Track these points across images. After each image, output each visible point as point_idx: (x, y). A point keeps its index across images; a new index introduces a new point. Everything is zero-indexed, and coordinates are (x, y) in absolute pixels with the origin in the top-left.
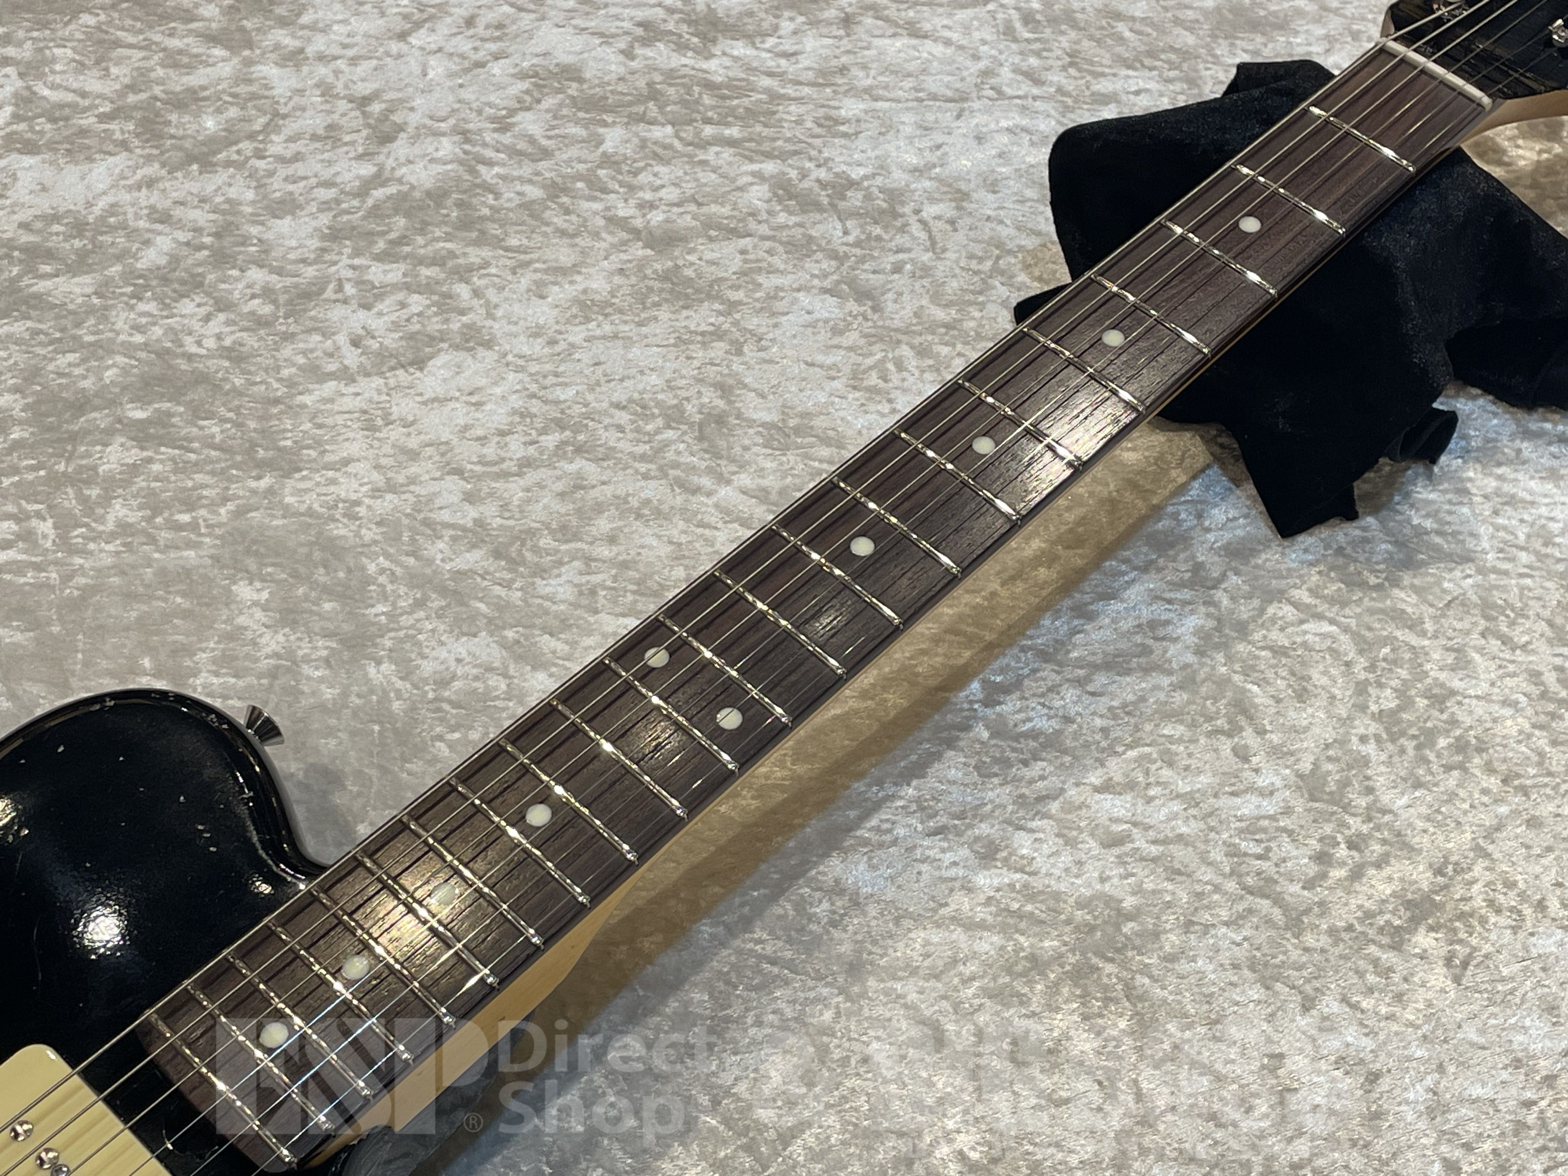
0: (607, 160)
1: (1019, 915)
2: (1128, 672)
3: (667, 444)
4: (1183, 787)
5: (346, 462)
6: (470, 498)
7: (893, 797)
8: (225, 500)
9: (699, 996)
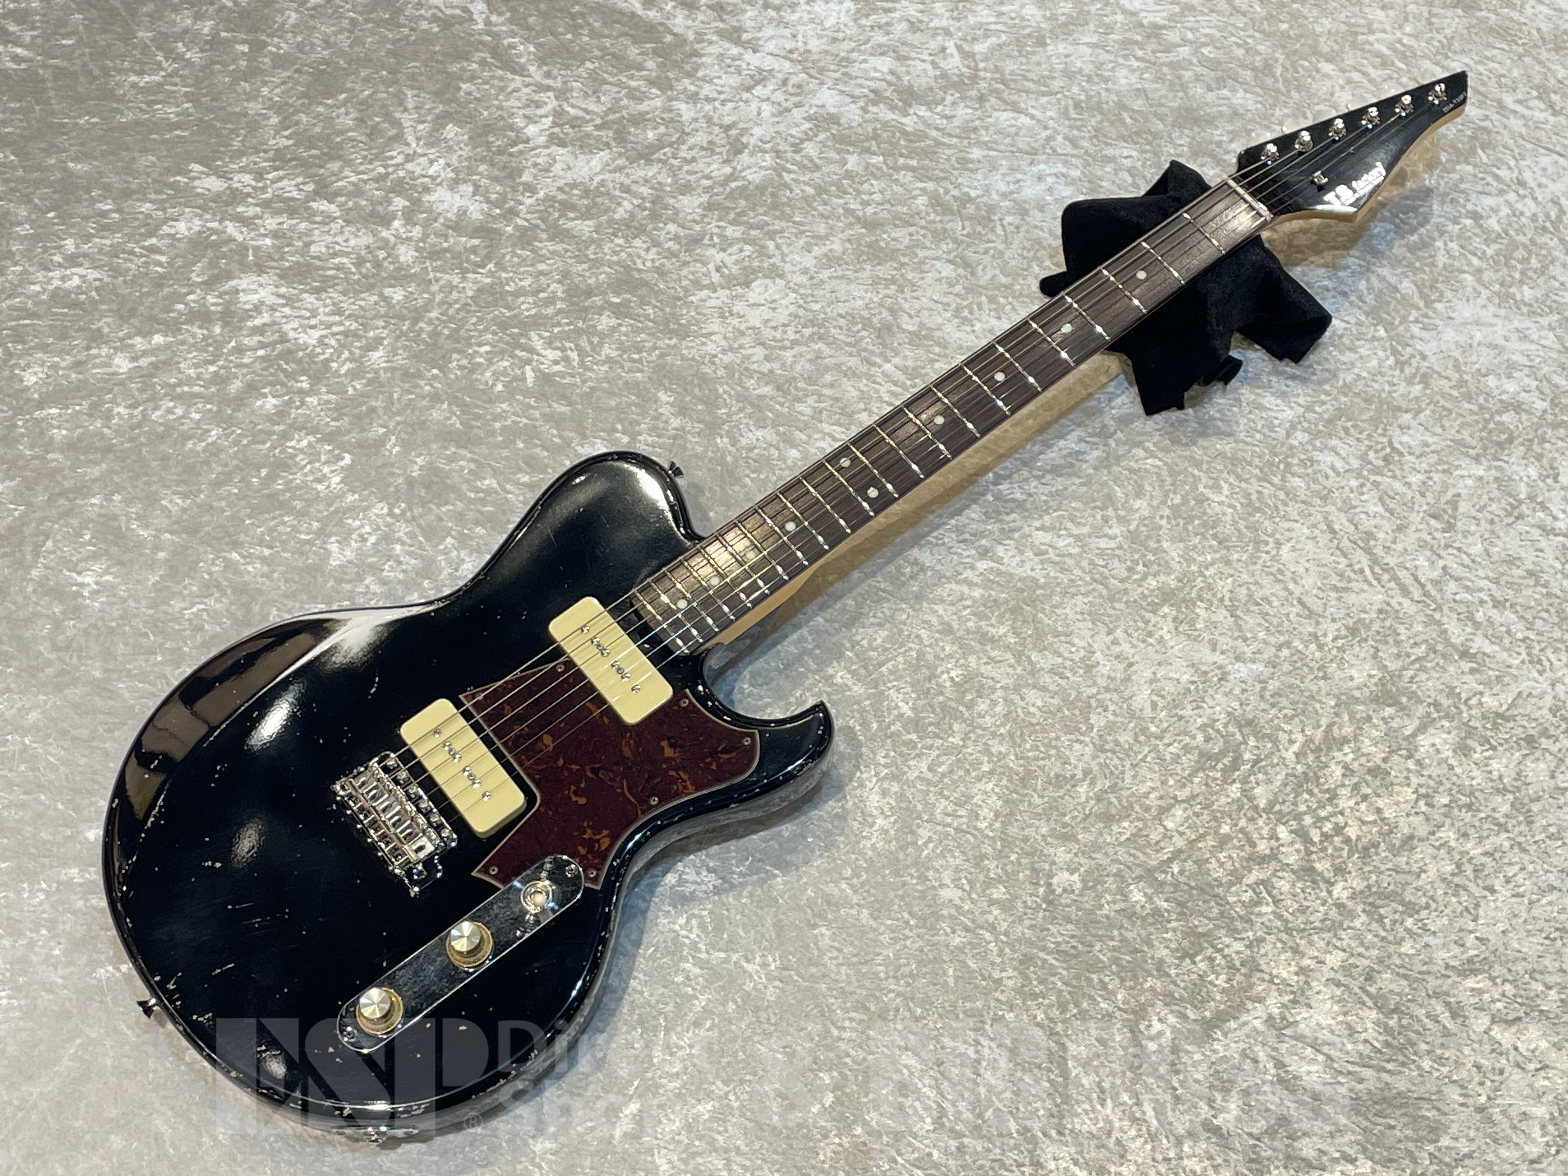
0: (849, 175)
1: (993, 582)
2: (1061, 475)
3: (862, 338)
4: (1075, 531)
5: (711, 334)
6: (767, 358)
7: (945, 524)
8: (655, 348)
9: (851, 602)
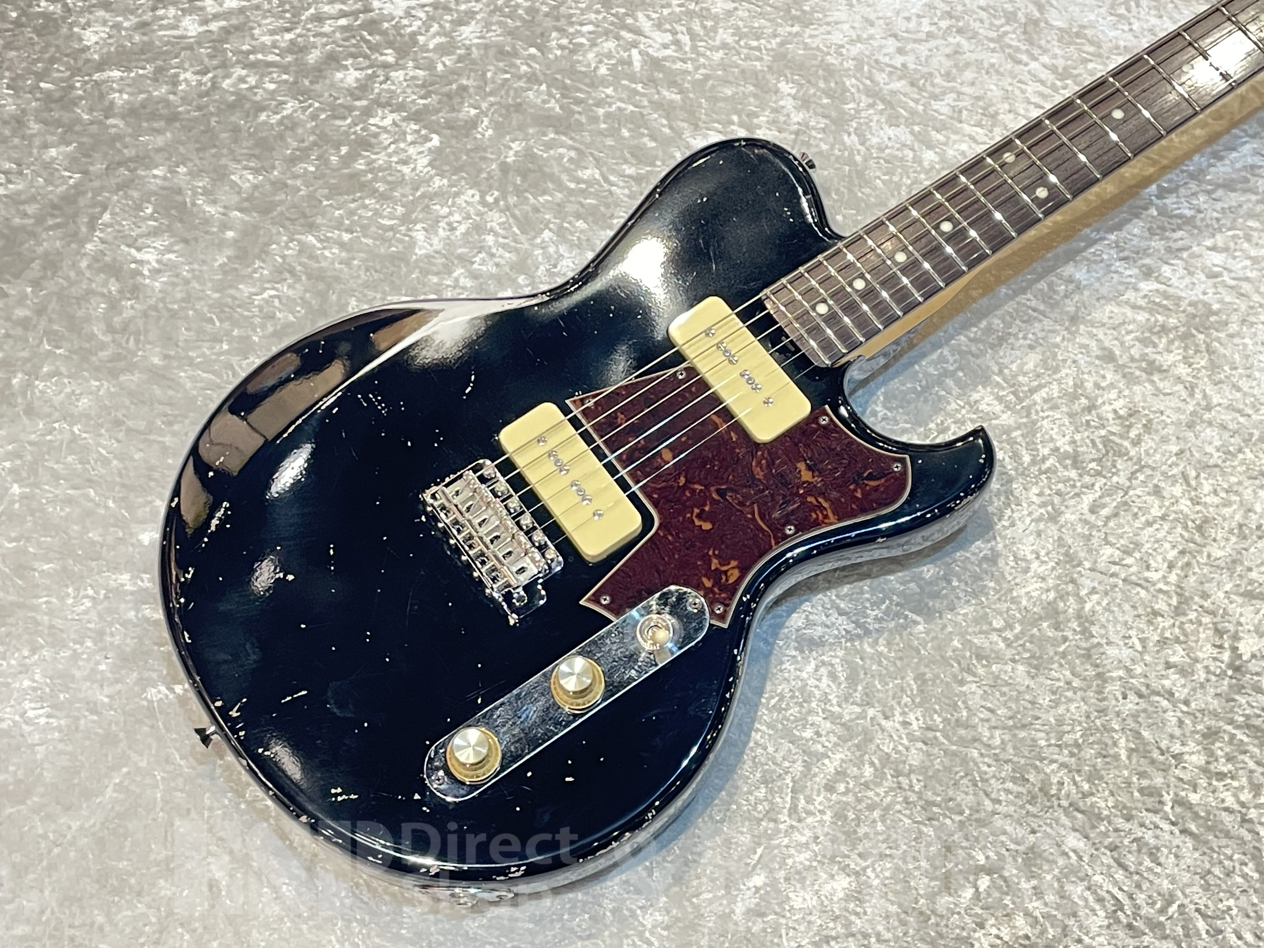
1: (1158, 304)
2: (1234, 190)
3: (1006, 33)
4: (1253, 253)
5: (837, 23)
6: (901, 51)
7: (1104, 239)
8: (775, 36)
9: (997, 321)
